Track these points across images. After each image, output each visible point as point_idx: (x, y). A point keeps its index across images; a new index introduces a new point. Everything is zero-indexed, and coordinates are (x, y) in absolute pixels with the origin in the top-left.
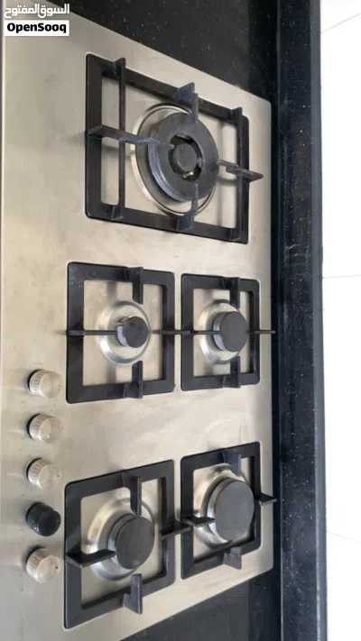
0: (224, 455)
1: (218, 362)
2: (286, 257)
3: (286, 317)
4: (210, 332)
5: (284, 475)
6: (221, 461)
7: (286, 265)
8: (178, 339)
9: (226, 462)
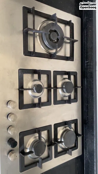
0: (67, 123)
1: (65, 96)
2: (86, 65)
3: (86, 82)
4: (62, 88)
5: (85, 128)
6: (66, 125)
7: (86, 67)
8: (52, 90)
9: (67, 125)
